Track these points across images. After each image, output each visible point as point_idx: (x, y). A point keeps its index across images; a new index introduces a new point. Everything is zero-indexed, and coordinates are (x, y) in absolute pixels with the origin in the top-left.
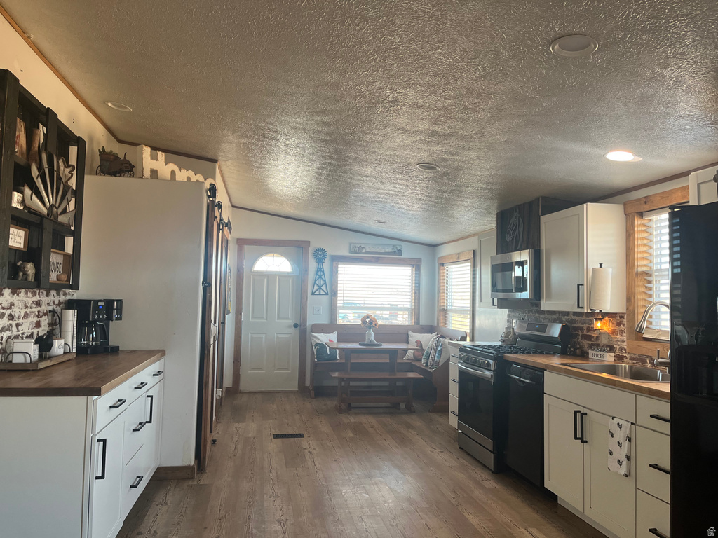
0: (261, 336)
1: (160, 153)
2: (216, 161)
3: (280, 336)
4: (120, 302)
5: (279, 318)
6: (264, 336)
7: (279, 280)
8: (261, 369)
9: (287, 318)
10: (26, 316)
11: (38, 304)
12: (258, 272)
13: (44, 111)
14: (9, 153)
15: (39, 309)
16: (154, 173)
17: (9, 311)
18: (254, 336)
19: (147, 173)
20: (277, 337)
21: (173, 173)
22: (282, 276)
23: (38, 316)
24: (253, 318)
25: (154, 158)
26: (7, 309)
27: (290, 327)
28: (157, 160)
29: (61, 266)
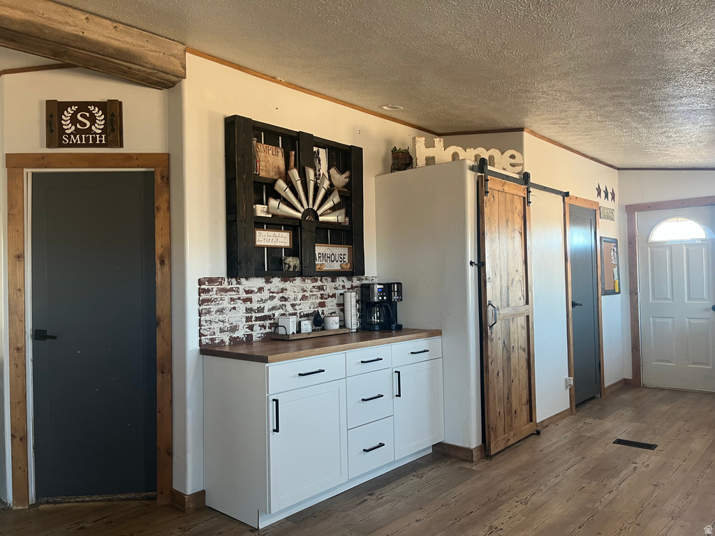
0: (666, 320)
1: (437, 140)
2: (522, 129)
3: (692, 321)
4: (399, 284)
5: (689, 298)
6: (670, 321)
7: (687, 250)
8: (669, 362)
9: (703, 299)
10: (304, 298)
11: (321, 288)
12: (656, 243)
13: (296, 135)
14: (244, 177)
15: (322, 292)
16: (430, 161)
17: (281, 295)
18: (657, 320)
19: (421, 161)
20: (690, 323)
21: (455, 156)
22: (691, 245)
23: (322, 298)
24: (654, 298)
25: (430, 145)
26: (278, 293)
27: (706, 310)
28: (434, 147)
29: (346, 257)
